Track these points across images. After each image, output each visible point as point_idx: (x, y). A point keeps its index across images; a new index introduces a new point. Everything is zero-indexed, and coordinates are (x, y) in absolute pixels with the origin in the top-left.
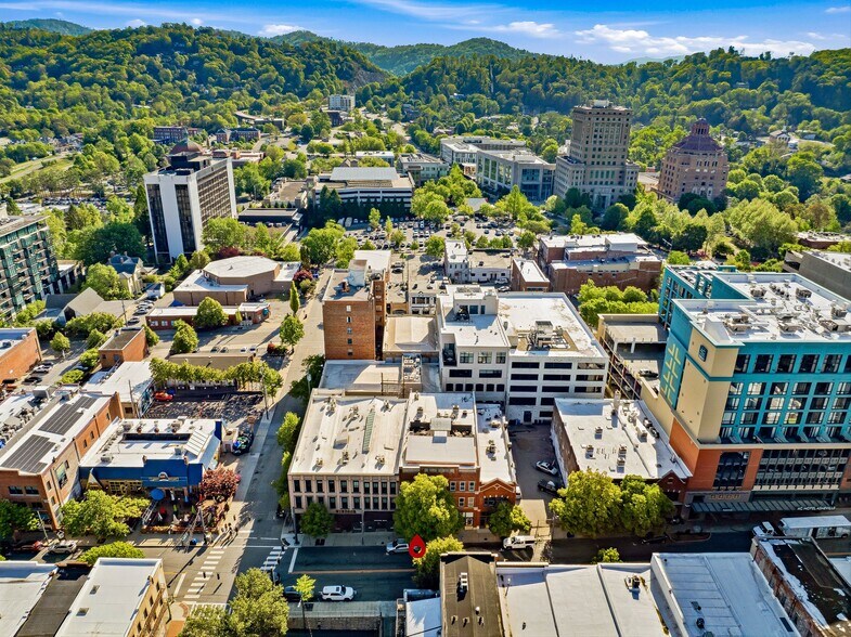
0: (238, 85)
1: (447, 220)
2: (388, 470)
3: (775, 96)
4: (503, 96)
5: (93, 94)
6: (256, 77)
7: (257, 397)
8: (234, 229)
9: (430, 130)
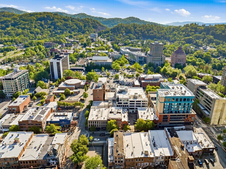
0: (65, 30)
1: (120, 70)
2: (106, 119)
3: (205, 36)
4: (137, 35)
5: (25, 32)
6: (70, 28)
7: (79, 109)
8: (70, 72)
9: (118, 44)
